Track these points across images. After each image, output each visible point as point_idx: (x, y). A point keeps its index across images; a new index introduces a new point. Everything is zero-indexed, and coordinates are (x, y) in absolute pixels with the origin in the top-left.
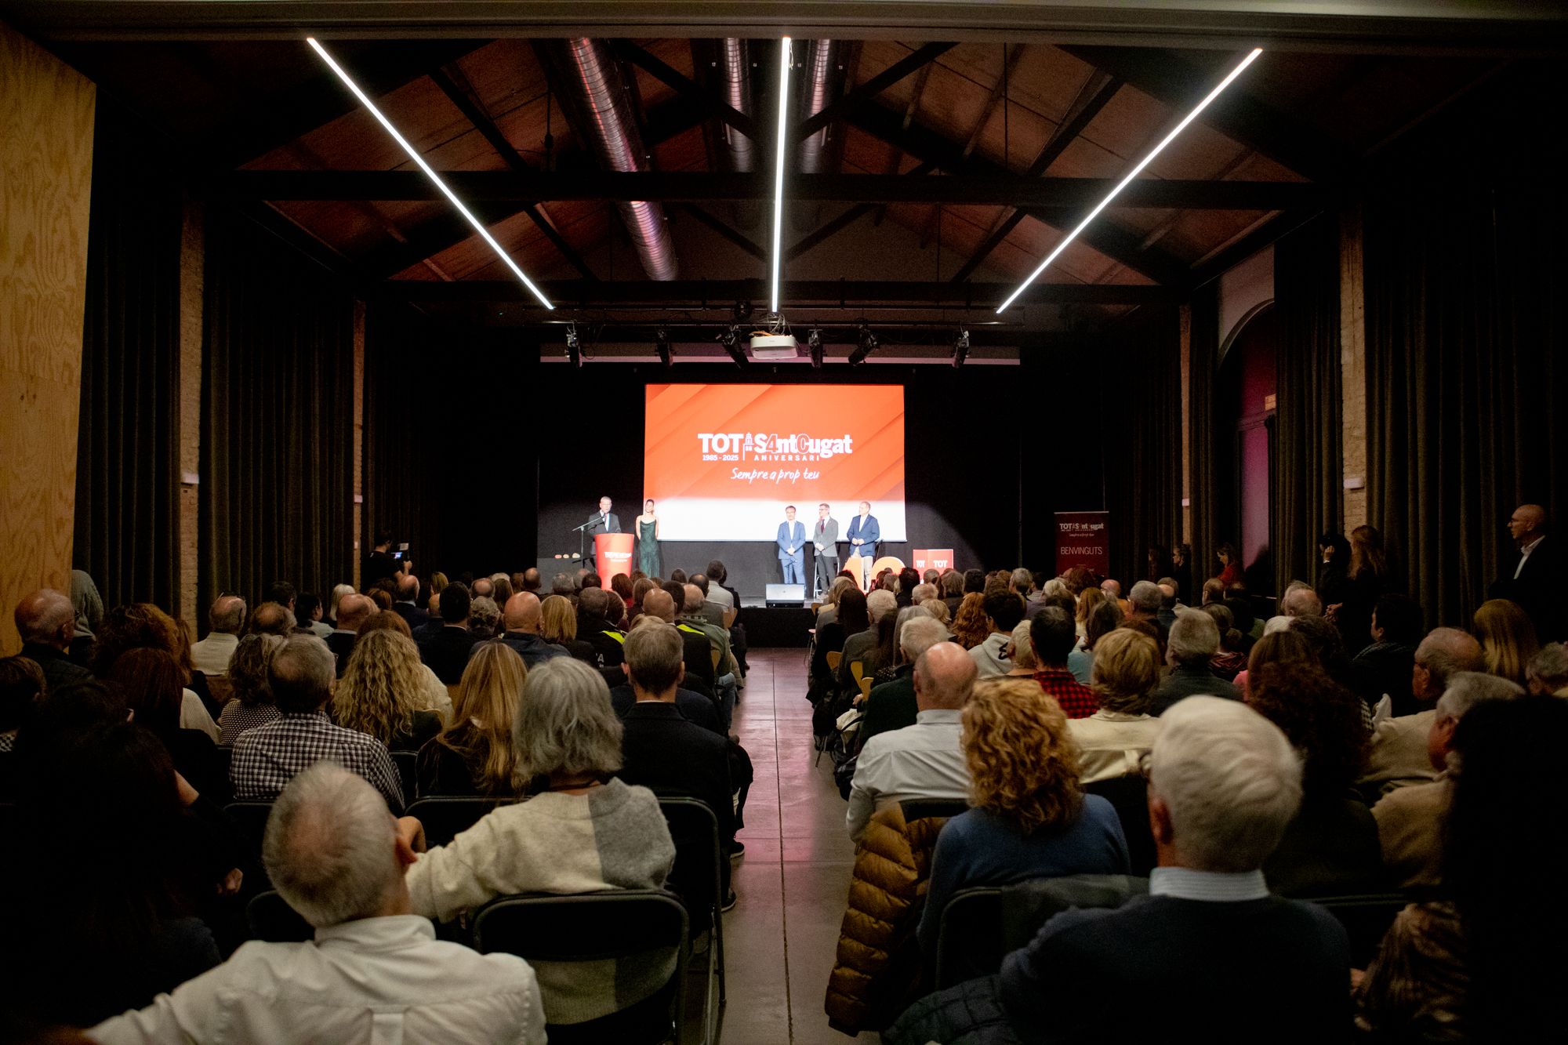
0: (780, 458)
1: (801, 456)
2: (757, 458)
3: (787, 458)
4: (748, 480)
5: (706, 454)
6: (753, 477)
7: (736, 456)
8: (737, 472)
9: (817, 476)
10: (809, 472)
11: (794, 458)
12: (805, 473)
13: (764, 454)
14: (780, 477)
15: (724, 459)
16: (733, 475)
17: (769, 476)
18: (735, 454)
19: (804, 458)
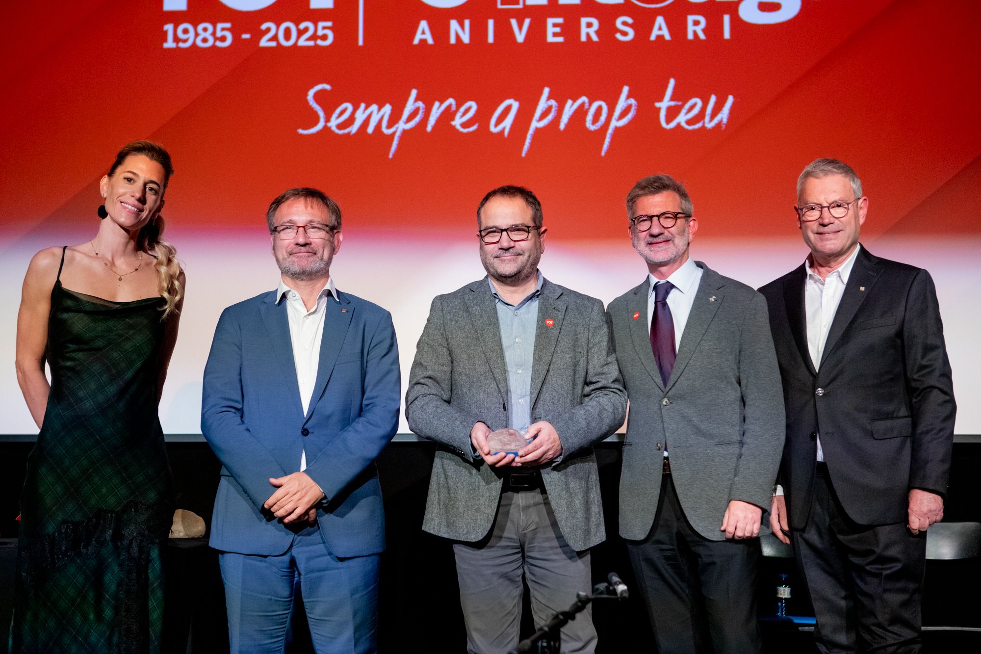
0: (537, 31)
1: (643, 22)
2: (423, 32)
3: (570, 29)
4: (381, 139)
5: (176, 18)
6: (402, 126)
7: (324, 28)
8: (329, 103)
9: (724, 115)
10: (681, 96)
11: (607, 29)
12: (664, 105)
13: (458, 13)
14: (535, 124)
15: (264, 42)
16: (316, 121)
17: (482, 117)
18: (318, 16)
19: (660, 29)
